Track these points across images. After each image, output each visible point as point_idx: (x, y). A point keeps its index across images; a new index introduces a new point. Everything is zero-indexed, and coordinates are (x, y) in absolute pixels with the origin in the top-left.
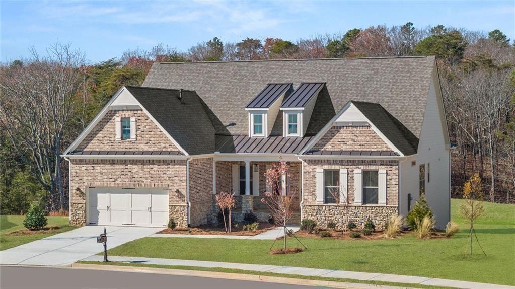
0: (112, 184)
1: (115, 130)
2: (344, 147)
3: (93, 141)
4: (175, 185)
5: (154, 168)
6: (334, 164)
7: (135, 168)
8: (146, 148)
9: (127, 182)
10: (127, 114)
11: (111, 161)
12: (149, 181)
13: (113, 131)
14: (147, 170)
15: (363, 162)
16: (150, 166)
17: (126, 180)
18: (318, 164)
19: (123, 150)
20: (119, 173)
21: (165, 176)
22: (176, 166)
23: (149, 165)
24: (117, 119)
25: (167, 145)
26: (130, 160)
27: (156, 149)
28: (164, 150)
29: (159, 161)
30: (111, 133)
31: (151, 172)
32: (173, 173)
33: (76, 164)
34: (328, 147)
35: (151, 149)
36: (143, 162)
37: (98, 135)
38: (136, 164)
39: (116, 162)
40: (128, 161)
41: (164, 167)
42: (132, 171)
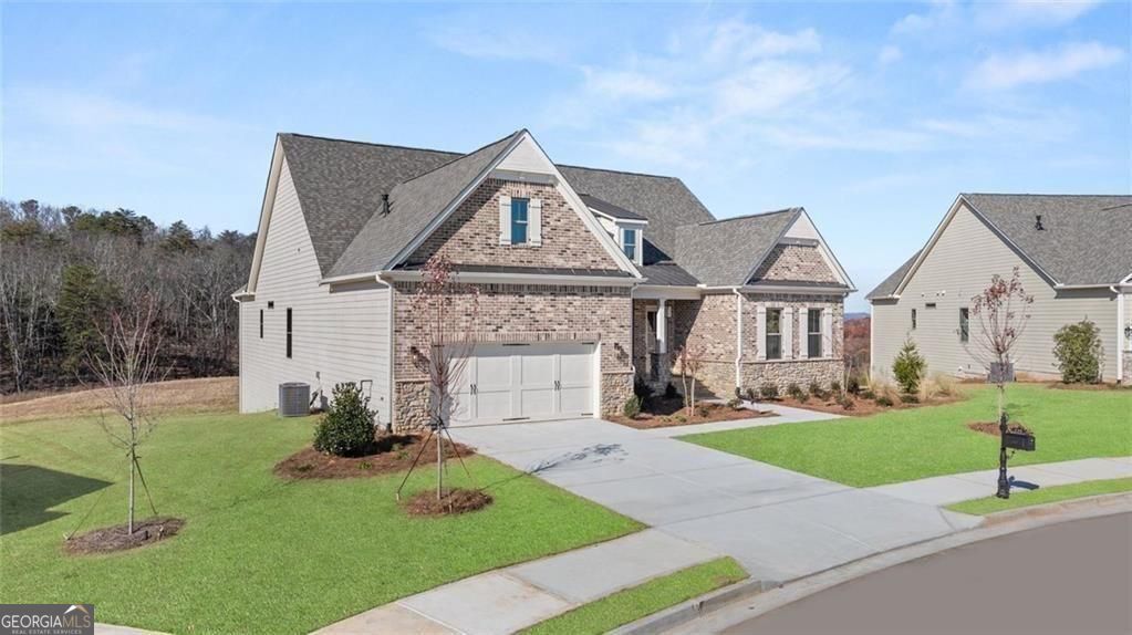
0: (492, 337)
1: (497, 220)
2: (789, 276)
3: (450, 243)
4: (612, 335)
5: (575, 303)
6: (777, 300)
7: (539, 303)
8: (560, 263)
9: (522, 331)
10: (524, 191)
11: (489, 287)
12: (566, 327)
13: (495, 223)
14: (561, 306)
15: (808, 298)
16: (568, 297)
17: (520, 327)
18: (758, 300)
19: (515, 264)
20: (506, 312)
21: (595, 318)
22: (614, 299)
23: (565, 295)
24: (504, 200)
25: (599, 259)
26: (529, 287)
27: (578, 264)
28: (593, 267)
29: (584, 289)
30: (490, 228)
31: (569, 309)
32: (608, 312)
33: (409, 292)
34: (771, 274)
35: (570, 265)
36: (555, 291)
37: (461, 231)
38: (541, 294)
39: (500, 289)
40: (525, 288)
41: (593, 299)
42: (533, 309)
